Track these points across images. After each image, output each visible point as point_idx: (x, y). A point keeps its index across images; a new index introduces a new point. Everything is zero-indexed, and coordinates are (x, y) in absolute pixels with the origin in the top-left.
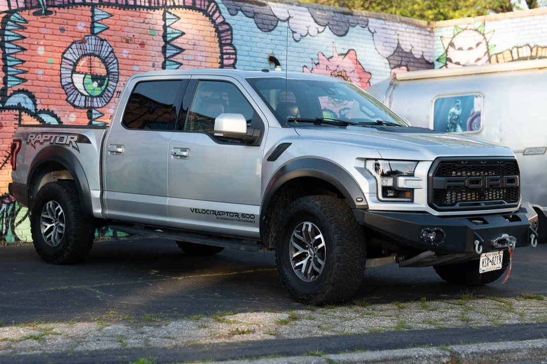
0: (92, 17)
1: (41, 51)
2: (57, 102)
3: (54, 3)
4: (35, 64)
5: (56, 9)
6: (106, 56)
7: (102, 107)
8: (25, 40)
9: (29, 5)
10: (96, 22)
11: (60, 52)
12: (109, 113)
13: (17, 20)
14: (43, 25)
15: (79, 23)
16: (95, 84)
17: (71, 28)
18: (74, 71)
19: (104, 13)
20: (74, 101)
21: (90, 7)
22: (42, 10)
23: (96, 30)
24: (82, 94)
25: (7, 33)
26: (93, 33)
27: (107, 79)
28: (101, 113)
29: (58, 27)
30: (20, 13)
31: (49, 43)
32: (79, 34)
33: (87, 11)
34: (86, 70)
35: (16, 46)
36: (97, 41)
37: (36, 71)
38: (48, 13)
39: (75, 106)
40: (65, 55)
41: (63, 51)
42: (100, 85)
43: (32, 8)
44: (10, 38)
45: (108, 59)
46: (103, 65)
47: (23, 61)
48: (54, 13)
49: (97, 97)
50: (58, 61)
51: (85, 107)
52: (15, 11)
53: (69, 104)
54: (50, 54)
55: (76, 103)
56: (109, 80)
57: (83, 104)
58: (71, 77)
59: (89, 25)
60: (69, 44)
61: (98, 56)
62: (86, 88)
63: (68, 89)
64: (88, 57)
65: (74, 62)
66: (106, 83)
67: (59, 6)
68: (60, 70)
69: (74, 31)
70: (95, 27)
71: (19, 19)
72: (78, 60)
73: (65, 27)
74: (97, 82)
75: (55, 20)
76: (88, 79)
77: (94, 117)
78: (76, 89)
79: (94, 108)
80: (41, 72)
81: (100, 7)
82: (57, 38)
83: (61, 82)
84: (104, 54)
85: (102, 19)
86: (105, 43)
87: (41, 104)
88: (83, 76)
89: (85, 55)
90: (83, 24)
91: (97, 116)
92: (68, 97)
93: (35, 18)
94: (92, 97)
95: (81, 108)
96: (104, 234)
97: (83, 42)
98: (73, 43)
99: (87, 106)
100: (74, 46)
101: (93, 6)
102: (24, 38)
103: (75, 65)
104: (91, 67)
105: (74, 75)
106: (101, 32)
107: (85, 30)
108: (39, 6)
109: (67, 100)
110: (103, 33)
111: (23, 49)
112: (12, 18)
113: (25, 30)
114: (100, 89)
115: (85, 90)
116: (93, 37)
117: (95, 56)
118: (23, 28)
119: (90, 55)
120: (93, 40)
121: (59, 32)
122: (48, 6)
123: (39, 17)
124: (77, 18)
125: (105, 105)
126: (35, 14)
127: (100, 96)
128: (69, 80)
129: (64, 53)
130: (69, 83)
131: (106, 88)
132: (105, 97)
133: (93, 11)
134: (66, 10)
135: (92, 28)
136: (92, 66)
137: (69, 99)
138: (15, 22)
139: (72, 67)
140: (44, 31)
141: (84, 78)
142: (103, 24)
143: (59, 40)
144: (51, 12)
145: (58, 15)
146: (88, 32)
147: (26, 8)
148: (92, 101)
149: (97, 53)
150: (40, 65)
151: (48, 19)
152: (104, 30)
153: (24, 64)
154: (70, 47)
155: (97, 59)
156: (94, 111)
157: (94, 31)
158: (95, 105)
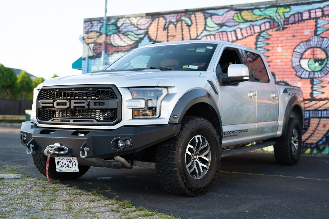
0: (316, 25)
1: (279, 49)
2: (289, 76)
3: (288, 23)
4: (275, 57)
5: (290, 26)
6: (326, 46)
7: (322, 77)
8: (269, 45)
9: (272, 26)
10: (319, 27)
11: (291, 49)
12: (327, 80)
13: (265, 36)
14: (281, 35)
15: (306, 31)
16: (317, 64)
17: (300, 34)
18: (301, 58)
19: (325, 21)
20: (301, 75)
21: (315, 20)
22: (280, 28)
23: (318, 33)
24: (307, 71)
25: (259, 43)
26: (316, 34)
27: (326, 60)
28: (321, 81)
29: (291, 35)
30: (267, 31)
31: (285, 44)
32: (306, 37)
33: (312, 22)
34: (311, 56)
35: (264, 49)
36: (319, 39)
37: (276, 61)
38: (284, 29)
39: (301, 78)
40: (295, 50)
41: (293, 47)
42: (320, 64)
43: (274, 28)
44: (261, 46)
45: (327, 48)
46: (323, 53)
47: (268, 57)
48: (288, 28)
49: (318, 71)
50: (290, 54)
51: (309, 78)
52: (264, 31)
53: (297, 77)
54: (285, 51)
55: (302, 76)
56: (328, 61)
57: (307, 76)
58: (300, 61)
59: (313, 30)
60: (298, 44)
61: (320, 48)
62: (310, 67)
63: (296, 68)
64: (311, 49)
65: (301, 53)
66: (325, 63)
67: (292, 24)
68: (292, 59)
69: (302, 35)
70: (317, 31)
71: (266, 35)
72: (305, 51)
73: (296, 34)
74: (318, 62)
75: (289, 32)
76: (312, 61)
77: (315, 83)
78: (302, 68)
79: (315, 78)
80: (279, 61)
81: (322, 18)
82: (290, 41)
83: (292, 65)
84: (324, 46)
85: (323, 25)
86: (325, 39)
87: (279, 78)
88: (307, 60)
89: (310, 48)
90: (309, 31)
91: (317, 83)
92: (297, 73)
93: (276, 33)
94: (314, 72)
95: (305, 78)
96: (321, 152)
97: (309, 40)
98: (301, 43)
99: (310, 77)
100: (302, 44)
101: (317, 18)
102: (268, 44)
103: (302, 55)
104: (314, 55)
105: (302, 60)
106: (322, 33)
107: (310, 34)
108: (279, 26)
109: (296, 75)
110: (324, 33)
111: (268, 50)
112: (262, 35)
113: (270, 40)
114: (320, 66)
115: (309, 68)
116: (316, 37)
117: (317, 47)
118: (268, 39)
119: (313, 47)
120: (316, 39)
121: (291, 38)
122: (284, 25)
123: (279, 32)
124: (304, 28)
125: (324, 76)
126: (276, 31)
127: (321, 71)
128: (298, 64)
129: (295, 49)
130: (298, 65)
131: (325, 66)
132: (324, 71)
133: (316, 22)
134: (297, 25)
135: (316, 31)
136: (315, 53)
137: (298, 74)
138: (264, 37)
139: (300, 56)
140: (281, 39)
141: (309, 62)
142: (325, 28)
143: (291, 42)
144: (286, 28)
145: (291, 29)
146: (312, 34)
147: (271, 28)
148: (314, 74)
149: (319, 46)
150: (278, 57)
151: (285, 32)
152: (325, 32)
153: (269, 58)
154: (299, 45)
155: (318, 49)
156: (315, 80)
157: (316, 33)
158: (316, 76)
